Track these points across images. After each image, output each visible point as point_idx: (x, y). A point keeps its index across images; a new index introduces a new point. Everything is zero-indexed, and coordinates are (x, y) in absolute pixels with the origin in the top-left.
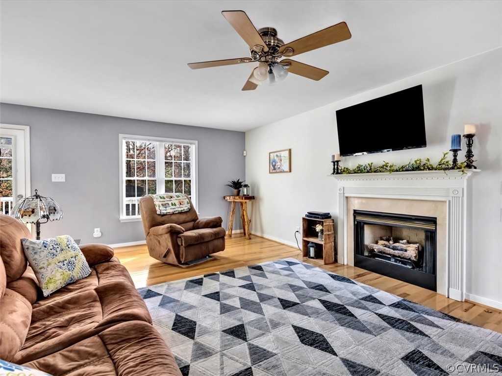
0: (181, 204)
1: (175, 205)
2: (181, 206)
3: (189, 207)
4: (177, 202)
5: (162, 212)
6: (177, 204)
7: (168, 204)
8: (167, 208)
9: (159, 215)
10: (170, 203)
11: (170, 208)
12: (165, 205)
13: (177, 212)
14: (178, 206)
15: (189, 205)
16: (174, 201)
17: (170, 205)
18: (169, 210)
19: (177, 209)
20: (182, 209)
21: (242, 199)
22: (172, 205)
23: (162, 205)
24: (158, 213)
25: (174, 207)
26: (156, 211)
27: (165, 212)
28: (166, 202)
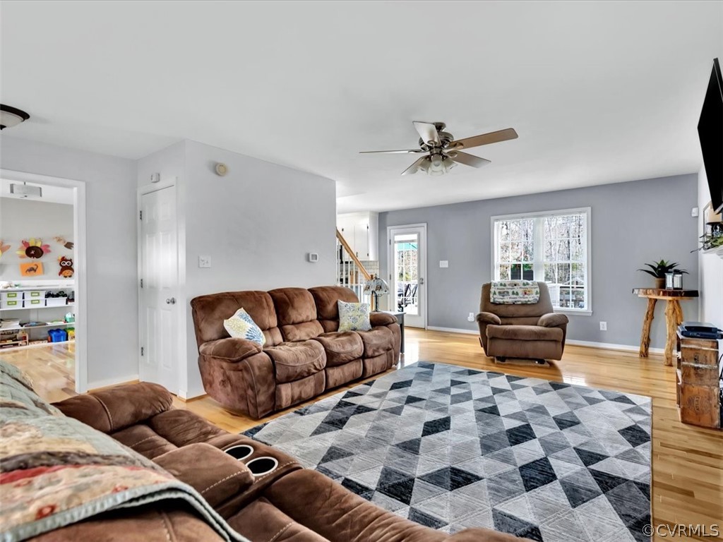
0: (525, 293)
1: (517, 294)
2: (526, 296)
3: (538, 299)
4: (520, 292)
5: (496, 300)
6: (520, 294)
7: (508, 292)
8: (505, 297)
9: (492, 303)
10: (510, 291)
11: (508, 297)
12: (502, 294)
13: (520, 303)
14: (520, 295)
15: (538, 295)
16: (516, 289)
17: (510, 293)
18: (507, 299)
19: (518, 299)
20: (527, 300)
21: (659, 294)
22: (513, 293)
23: (500, 293)
24: (492, 301)
25: (515, 296)
26: (489, 299)
27: (501, 301)
28: (505, 290)
